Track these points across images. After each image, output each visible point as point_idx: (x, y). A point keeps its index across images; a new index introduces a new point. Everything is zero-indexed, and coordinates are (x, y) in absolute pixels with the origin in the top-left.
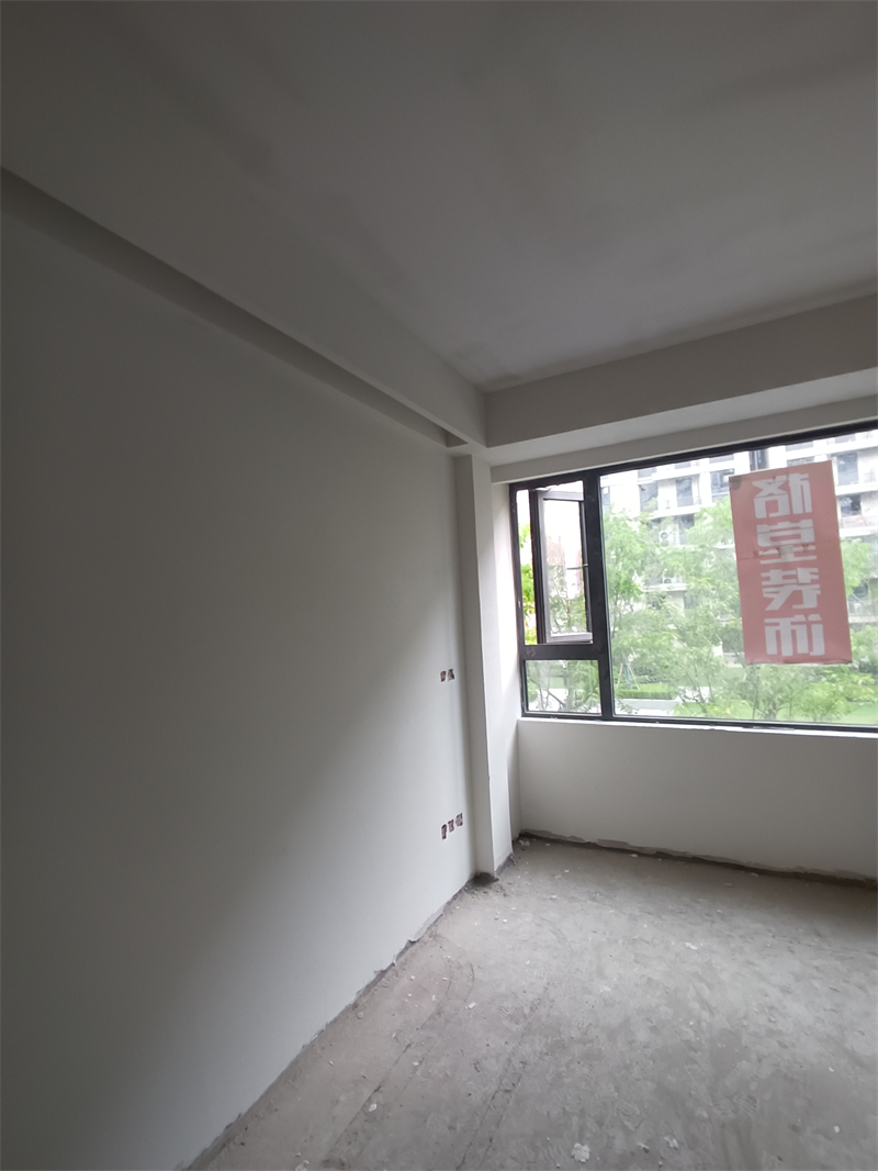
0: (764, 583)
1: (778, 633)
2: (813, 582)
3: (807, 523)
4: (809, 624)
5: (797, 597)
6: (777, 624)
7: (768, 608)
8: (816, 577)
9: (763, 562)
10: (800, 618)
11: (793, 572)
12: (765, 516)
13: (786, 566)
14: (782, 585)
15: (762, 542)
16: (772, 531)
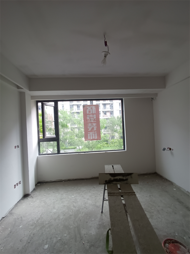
0: (88, 126)
1: (90, 135)
2: (96, 126)
3: (95, 115)
4: (95, 133)
5: (93, 128)
6: (90, 133)
7: (89, 130)
8: (96, 125)
9: (88, 122)
10: (93, 132)
11: (93, 124)
12: (88, 113)
13: (91, 123)
14: (91, 126)
15: (88, 118)
16: (90, 116)
